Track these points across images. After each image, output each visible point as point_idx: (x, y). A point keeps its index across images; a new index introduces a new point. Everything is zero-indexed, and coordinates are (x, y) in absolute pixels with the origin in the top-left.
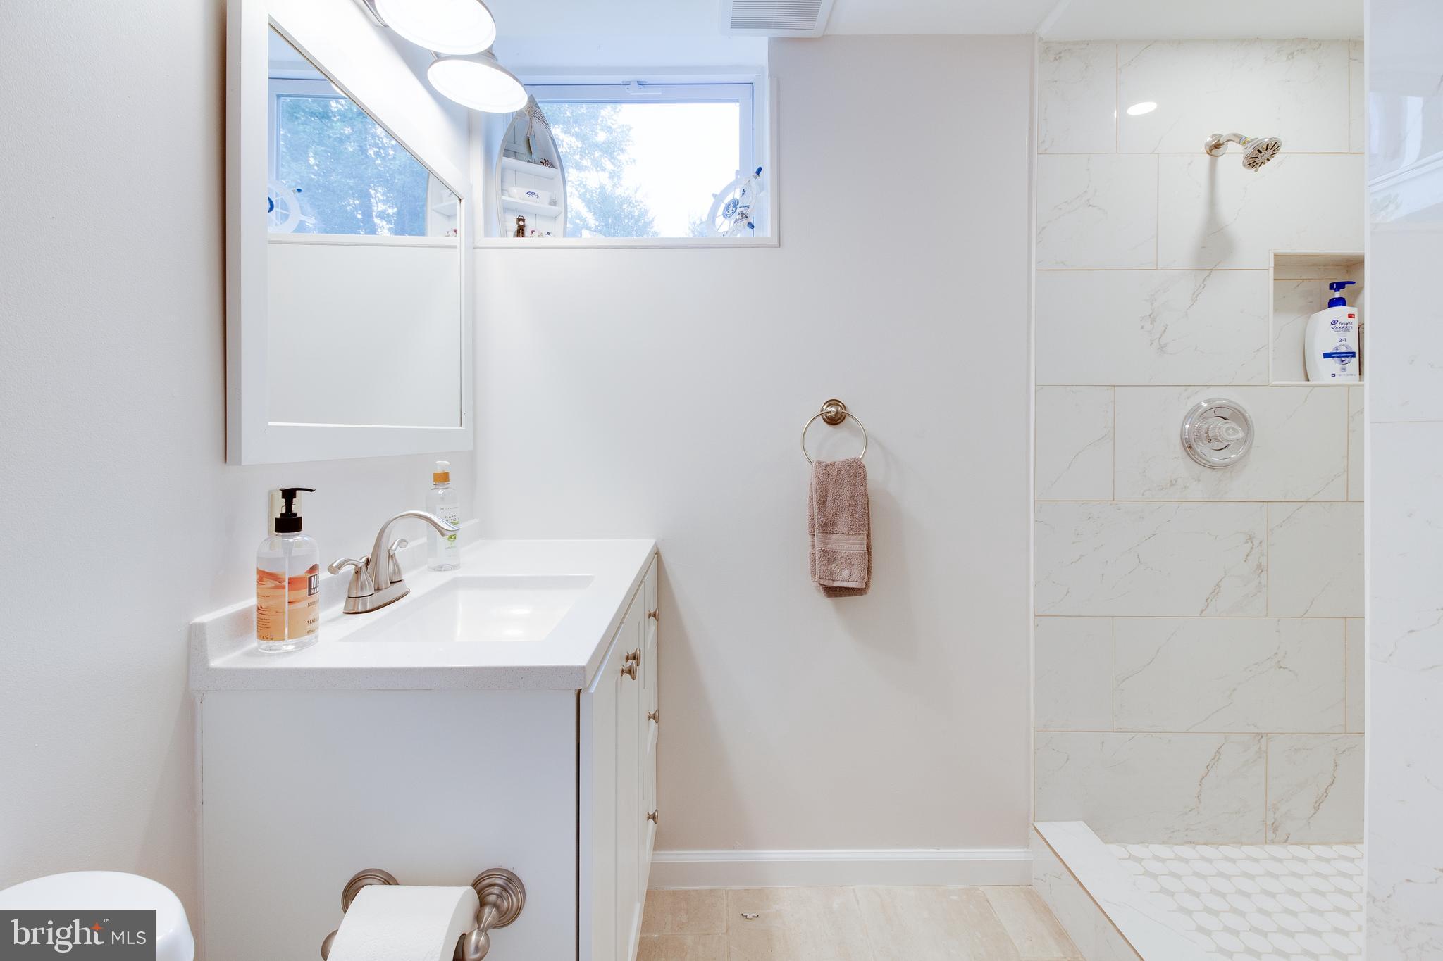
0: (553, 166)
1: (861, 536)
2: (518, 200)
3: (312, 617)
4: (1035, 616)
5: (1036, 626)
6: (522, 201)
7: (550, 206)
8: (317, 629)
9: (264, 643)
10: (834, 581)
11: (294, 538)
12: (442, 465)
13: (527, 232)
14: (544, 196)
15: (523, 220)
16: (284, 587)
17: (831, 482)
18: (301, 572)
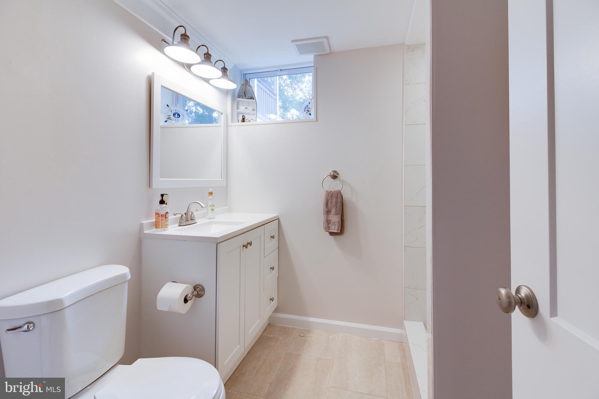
0: (254, 99)
1: (339, 215)
2: (242, 111)
3: (166, 224)
4: (404, 247)
5: (405, 250)
6: (243, 111)
7: (252, 112)
8: (168, 227)
9: (157, 229)
10: (330, 230)
11: (164, 205)
12: (211, 190)
13: (245, 120)
14: (250, 108)
15: (244, 116)
16: (160, 216)
17: (329, 197)
18: (164, 213)
